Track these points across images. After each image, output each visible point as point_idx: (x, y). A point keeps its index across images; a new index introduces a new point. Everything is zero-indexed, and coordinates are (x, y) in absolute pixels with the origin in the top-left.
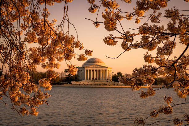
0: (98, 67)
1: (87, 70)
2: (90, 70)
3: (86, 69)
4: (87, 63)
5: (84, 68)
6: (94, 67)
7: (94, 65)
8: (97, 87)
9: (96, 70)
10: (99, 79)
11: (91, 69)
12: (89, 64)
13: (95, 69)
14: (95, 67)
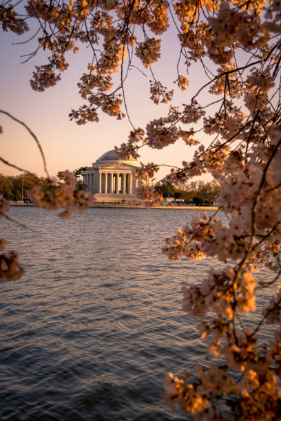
0: (126, 168)
1: (103, 174)
2: (109, 175)
3: (101, 171)
4: (102, 160)
5: (97, 169)
6: (116, 168)
7: (117, 163)
8: (125, 208)
9: (121, 175)
10: (127, 192)
11: (112, 172)
12: (107, 161)
13: (118, 172)
14: (120, 169)
